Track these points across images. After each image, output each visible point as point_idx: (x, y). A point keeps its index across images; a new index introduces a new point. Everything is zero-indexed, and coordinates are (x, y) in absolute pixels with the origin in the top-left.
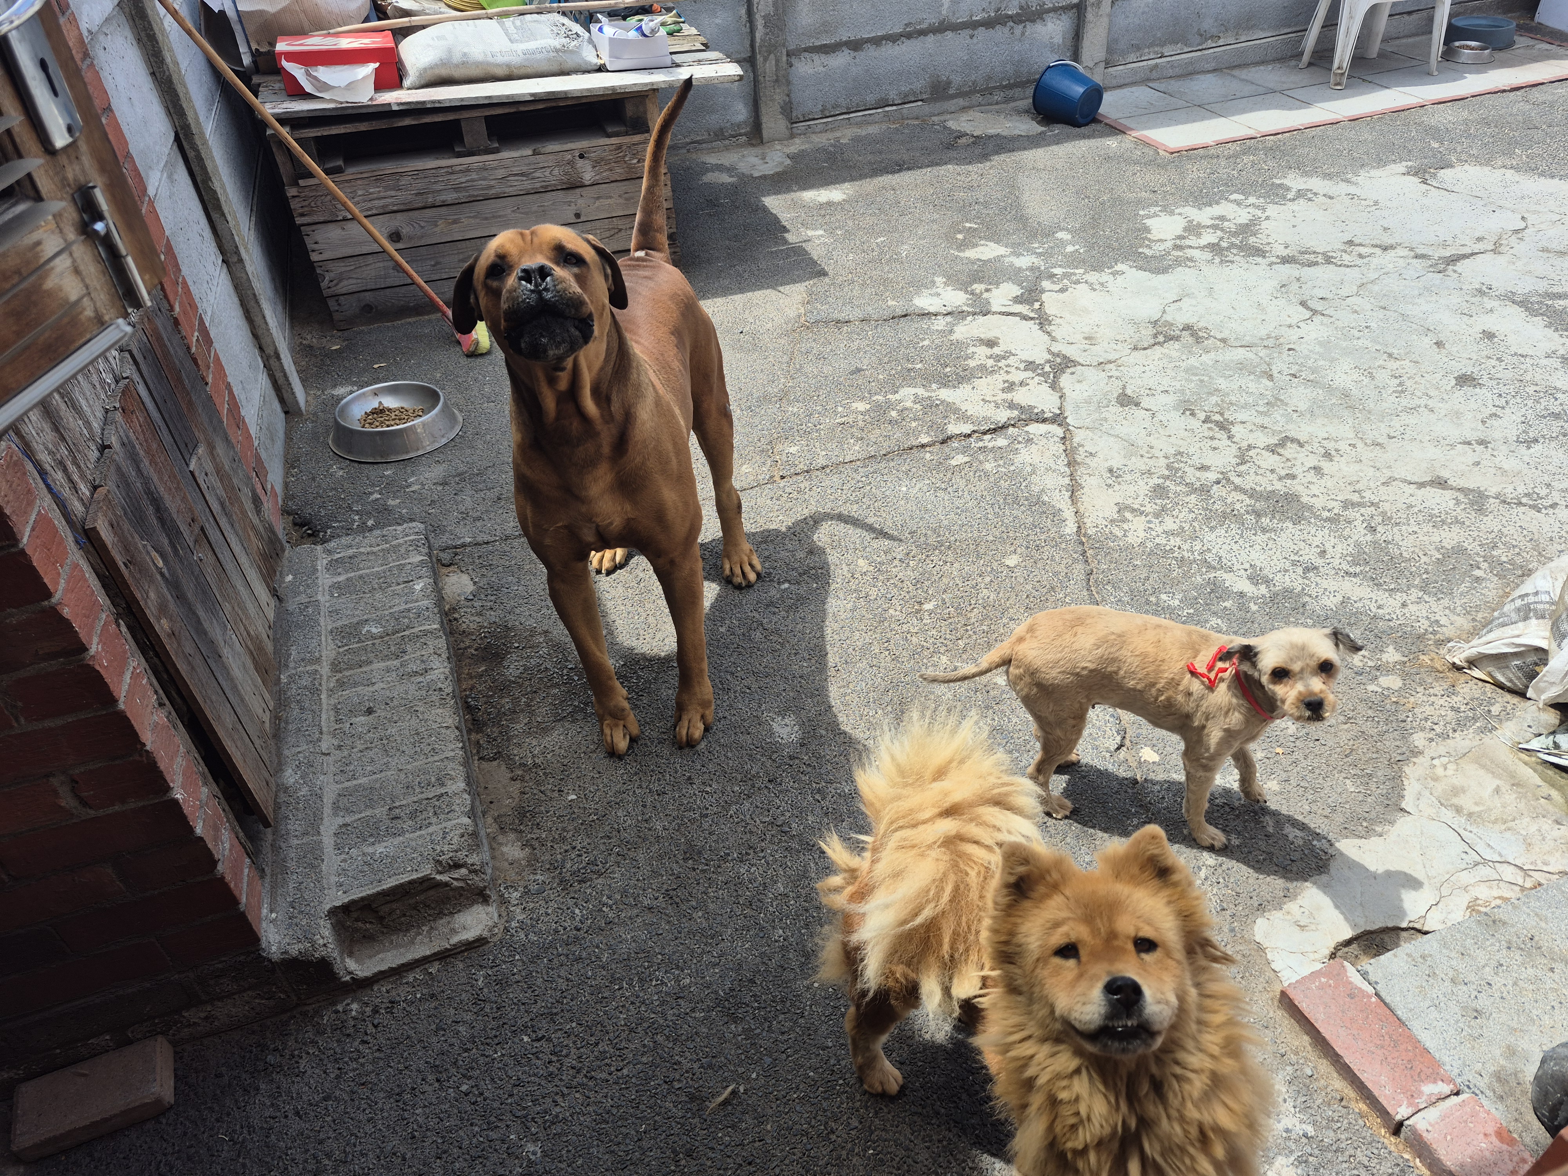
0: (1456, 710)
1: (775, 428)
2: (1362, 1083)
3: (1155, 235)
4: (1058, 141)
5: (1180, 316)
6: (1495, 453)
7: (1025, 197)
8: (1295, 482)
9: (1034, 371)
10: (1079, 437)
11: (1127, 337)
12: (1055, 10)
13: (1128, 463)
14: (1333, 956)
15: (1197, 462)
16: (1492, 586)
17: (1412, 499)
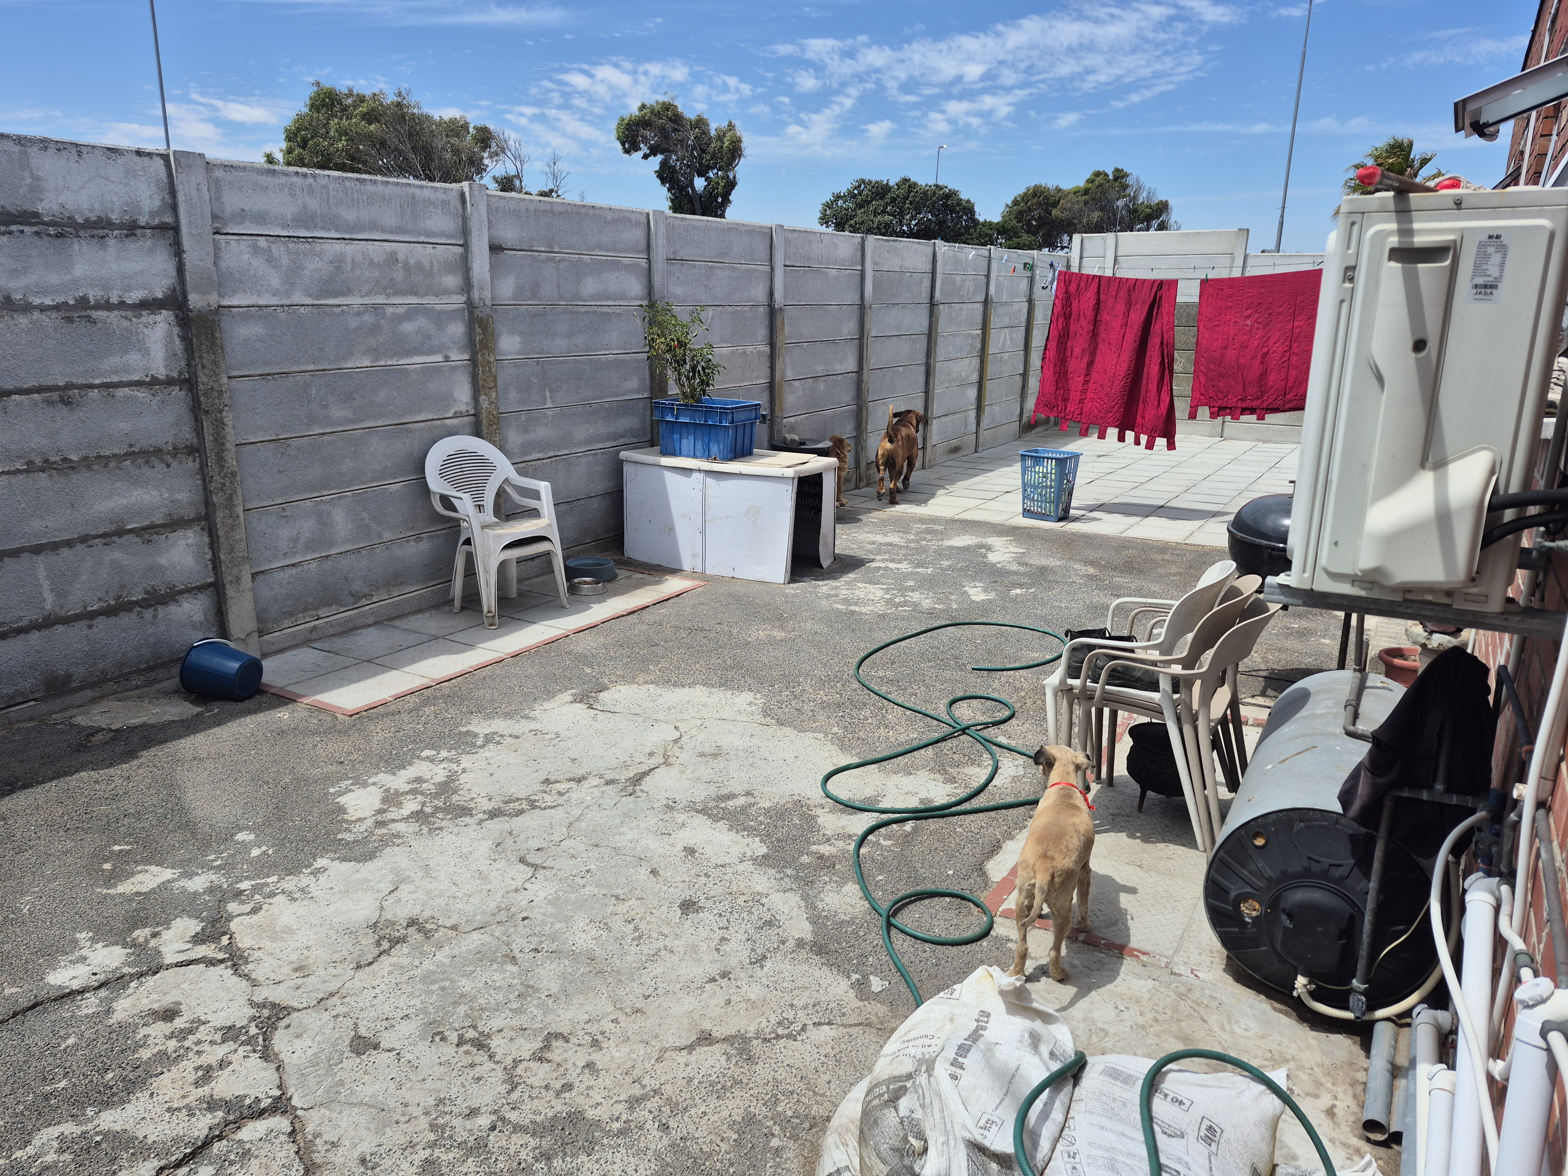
3: (353, 814)
4: (219, 721)
5: (401, 910)
6: (739, 984)
8: (574, 1093)
9: (235, 1039)
10: (312, 1122)
11: (345, 953)
12: (188, 590)
13: (383, 1140)
15: (462, 1106)
17: (688, 1069)
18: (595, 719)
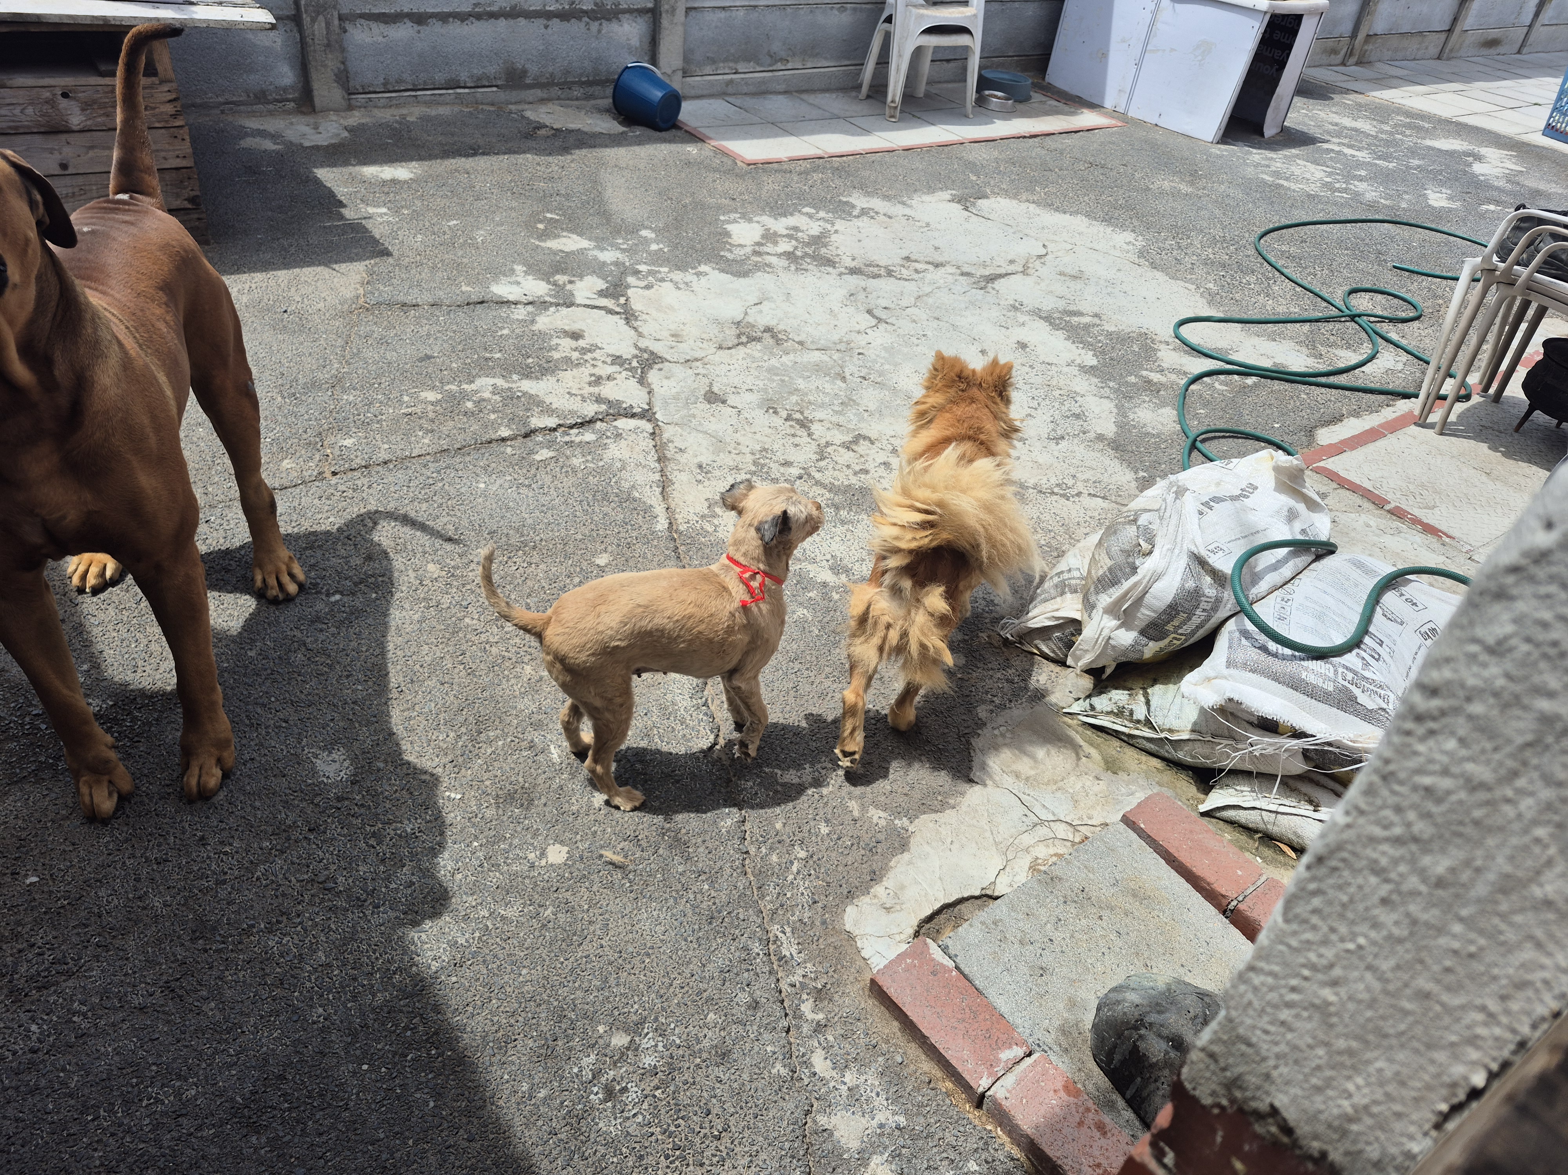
0: (1012, 682)
1: (326, 418)
2: (947, 1061)
3: (735, 239)
4: (640, 142)
5: (761, 318)
7: (609, 193)
8: (868, 476)
9: (621, 365)
10: (668, 432)
11: (712, 335)
12: (630, 11)
13: (717, 459)
14: (917, 934)
15: (780, 457)
18: (967, 219)
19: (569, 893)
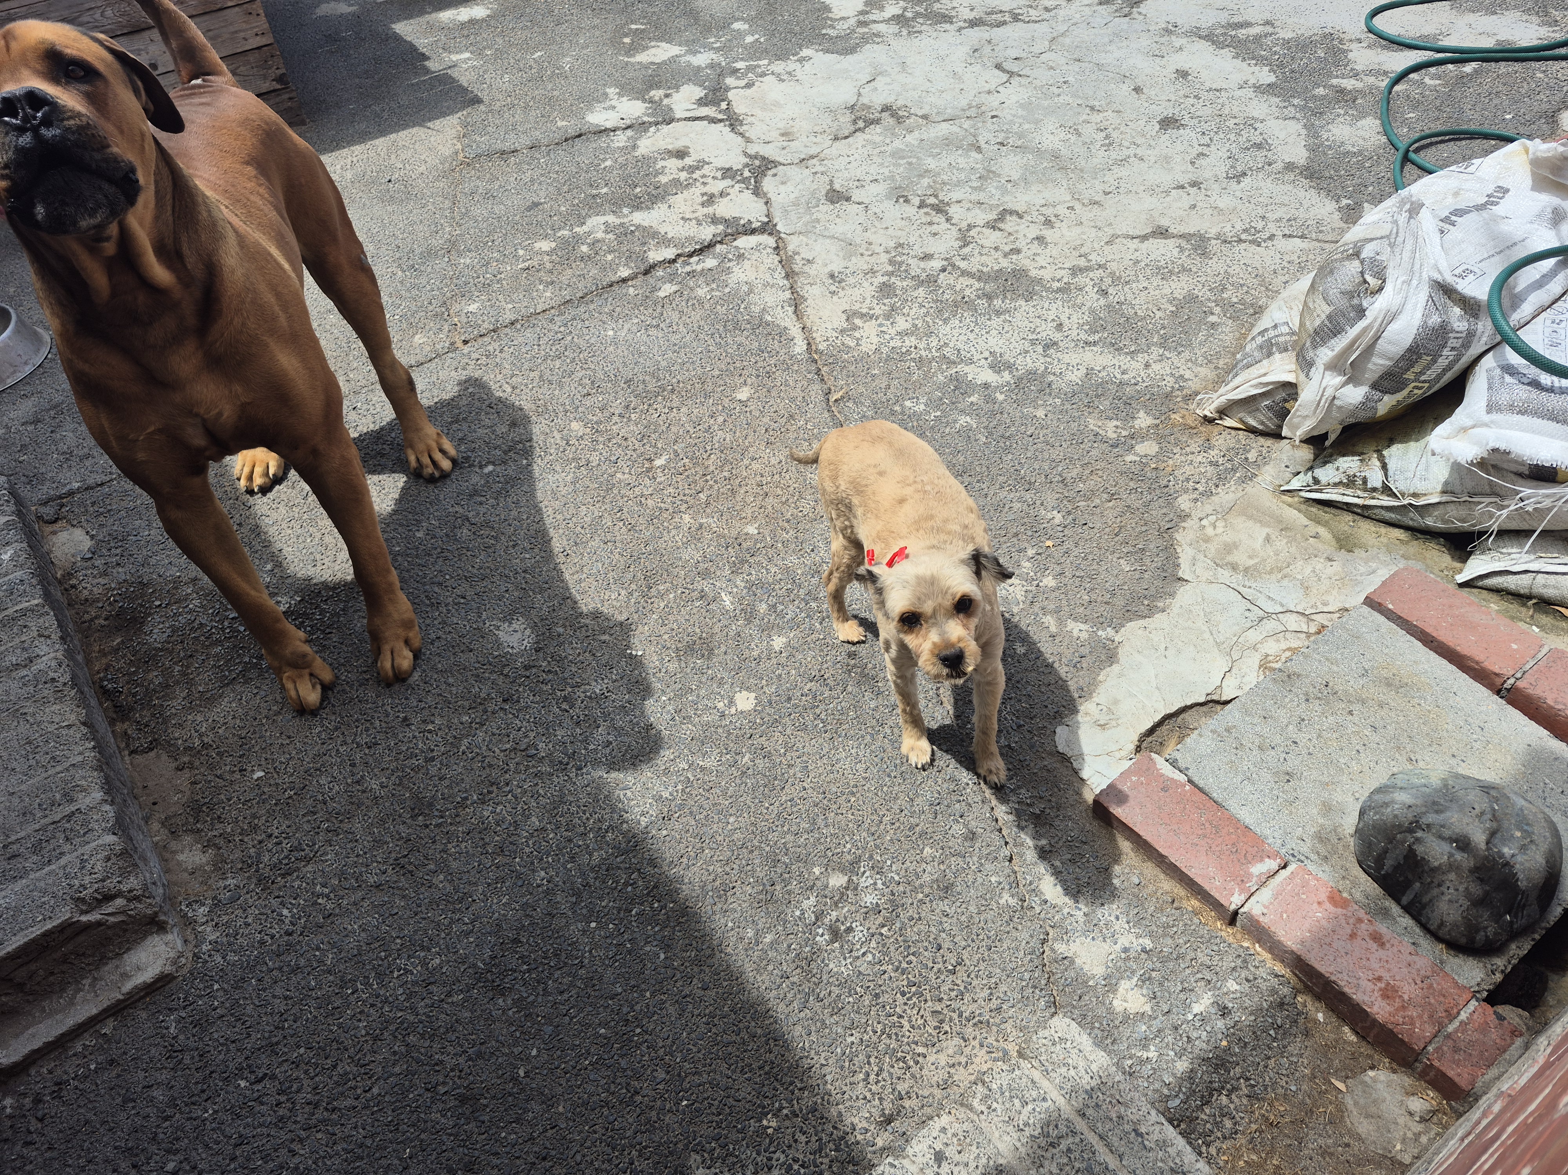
0: (1215, 464)
1: (447, 286)
2: (1191, 880)
3: (836, 13)
5: (877, 97)
6: (1209, 193)
8: (1020, 256)
9: (733, 178)
10: (793, 244)
11: (825, 126)
13: (849, 264)
14: (1138, 749)
15: (918, 250)
16: (1228, 330)
17: (1137, 254)
19: (764, 738)
